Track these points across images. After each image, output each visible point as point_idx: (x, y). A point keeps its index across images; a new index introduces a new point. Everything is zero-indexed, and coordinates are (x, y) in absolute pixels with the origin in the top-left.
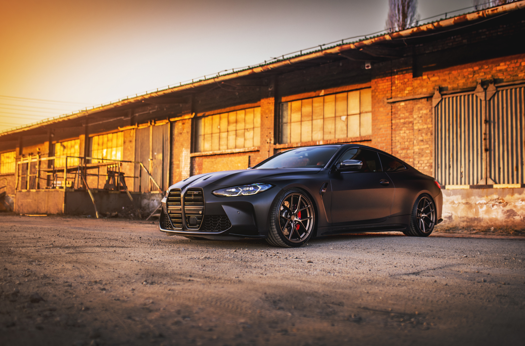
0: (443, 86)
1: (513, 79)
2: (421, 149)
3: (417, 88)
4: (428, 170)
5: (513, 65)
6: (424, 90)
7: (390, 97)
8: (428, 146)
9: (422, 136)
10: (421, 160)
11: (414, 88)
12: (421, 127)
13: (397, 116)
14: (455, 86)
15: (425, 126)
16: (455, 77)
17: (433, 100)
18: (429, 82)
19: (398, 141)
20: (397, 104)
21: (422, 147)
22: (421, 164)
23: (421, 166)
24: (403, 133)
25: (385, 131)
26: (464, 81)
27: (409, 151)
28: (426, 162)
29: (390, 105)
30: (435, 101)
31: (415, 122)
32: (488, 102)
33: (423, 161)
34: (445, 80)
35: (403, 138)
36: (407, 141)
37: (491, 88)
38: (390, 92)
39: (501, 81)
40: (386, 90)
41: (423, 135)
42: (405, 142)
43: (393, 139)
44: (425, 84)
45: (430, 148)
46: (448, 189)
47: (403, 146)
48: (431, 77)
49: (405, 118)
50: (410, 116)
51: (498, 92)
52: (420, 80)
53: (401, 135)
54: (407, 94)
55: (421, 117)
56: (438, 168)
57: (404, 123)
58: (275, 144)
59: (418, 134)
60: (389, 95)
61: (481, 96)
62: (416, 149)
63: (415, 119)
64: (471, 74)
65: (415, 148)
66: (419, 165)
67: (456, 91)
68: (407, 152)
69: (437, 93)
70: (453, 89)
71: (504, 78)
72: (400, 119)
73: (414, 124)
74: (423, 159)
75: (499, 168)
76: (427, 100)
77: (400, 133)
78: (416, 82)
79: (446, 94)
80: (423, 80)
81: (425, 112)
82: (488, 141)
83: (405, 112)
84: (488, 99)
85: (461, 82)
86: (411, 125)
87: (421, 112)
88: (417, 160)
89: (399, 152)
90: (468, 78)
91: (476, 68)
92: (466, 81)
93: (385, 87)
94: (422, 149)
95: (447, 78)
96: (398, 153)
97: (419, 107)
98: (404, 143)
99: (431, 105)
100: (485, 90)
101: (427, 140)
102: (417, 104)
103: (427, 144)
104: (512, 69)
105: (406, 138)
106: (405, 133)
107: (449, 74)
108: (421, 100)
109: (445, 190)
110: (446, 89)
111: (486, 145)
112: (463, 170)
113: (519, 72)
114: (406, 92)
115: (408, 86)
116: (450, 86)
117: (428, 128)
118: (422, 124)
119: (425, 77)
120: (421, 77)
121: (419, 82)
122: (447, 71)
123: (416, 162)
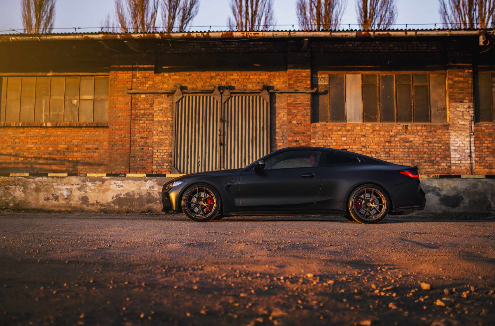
0: (184, 85)
1: (243, 88)
2: (160, 139)
3: (158, 83)
4: (167, 159)
5: (243, 77)
6: (165, 86)
7: (130, 88)
8: (167, 137)
9: (161, 127)
10: (161, 150)
11: (154, 83)
12: (161, 119)
13: (137, 106)
14: (194, 86)
15: (165, 119)
16: (195, 79)
17: (175, 96)
18: (170, 80)
19: (138, 130)
20: (137, 96)
21: (162, 137)
22: (160, 153)
23: (160, 155)
24: (142, 123)
25: (124, 119)
26: (202, 83)
27: (147, 141)
28: (165, 151)
29: (130, 96)
30: (176, 98)
31: (155, 114)
32: (223, 104)
33: (162, 150)
34: (185, 80)
35: (143, 128)
36: (147, 131)
37: (227, 93)
38: (130, 83)
39: (234, 88)
40: (126, 80)
41: (163, 126)
42: (144, 132)
43: (132, 127)
44: (166, 81)
45: (169, 139)
47: (142, 135)
48: (173, 76)
49: (145, 110)
50: (150, 108)
51: (231, 97)
52: (161, 76)
53: (141, 124)
54: (148, 87)
55: (161, 110)
56: (177, 157)
57: (144, 114)
59: (158, 125)
60: (129, 86)
61: (218, 98)
62: (156, 139)
63: (156, 111)
64: (209, 79)
65: (154, 137)
66: (157, 154)
67: (196, 91)
69: (178, 91)
70: (193, 89)
71: (236, 86)
72: (140, 110)
73: (154, 116)
74: (162, 148)
75: (231, 160)
76: (168, 96)
77: (140, 123)
78: (158, 78)
79: (186, 93)
80: (164, 77)
81: (165, 106)
82: (222, 137)
83: (146, 104)
84: (223, 102)
85: (199, 85)
86: (151, 116)
87: (162, 106)
88: (156, 148)
89: (138, 140)
90: (206, 82)
91: (213, 74)
92: (204, 83)
93: (124, 78)
94: (162, 140)
95: (187, 78)
96: (137, 141)
97: (159, 101)
99: (173, 100)
100: (222, 93)
101: (166, 132)
102: (157, 98)
103: (166, 135)
104: (243, 80)
105: (145, 128)
106: (144, 123)
107: (190, 75)
108: (161, 95)
110: (186, 88)
111: (220, 141)
112: (200, 160)
113: (248, 83)
114: (147, 85)
115: (149, 81)
116: (189, 87)
117: (168, 121)
118: (162, 117)
119: (166, 75)
120: (162, 74)
121: (160, 78)
122: (187, 73)
123: (155, 151)
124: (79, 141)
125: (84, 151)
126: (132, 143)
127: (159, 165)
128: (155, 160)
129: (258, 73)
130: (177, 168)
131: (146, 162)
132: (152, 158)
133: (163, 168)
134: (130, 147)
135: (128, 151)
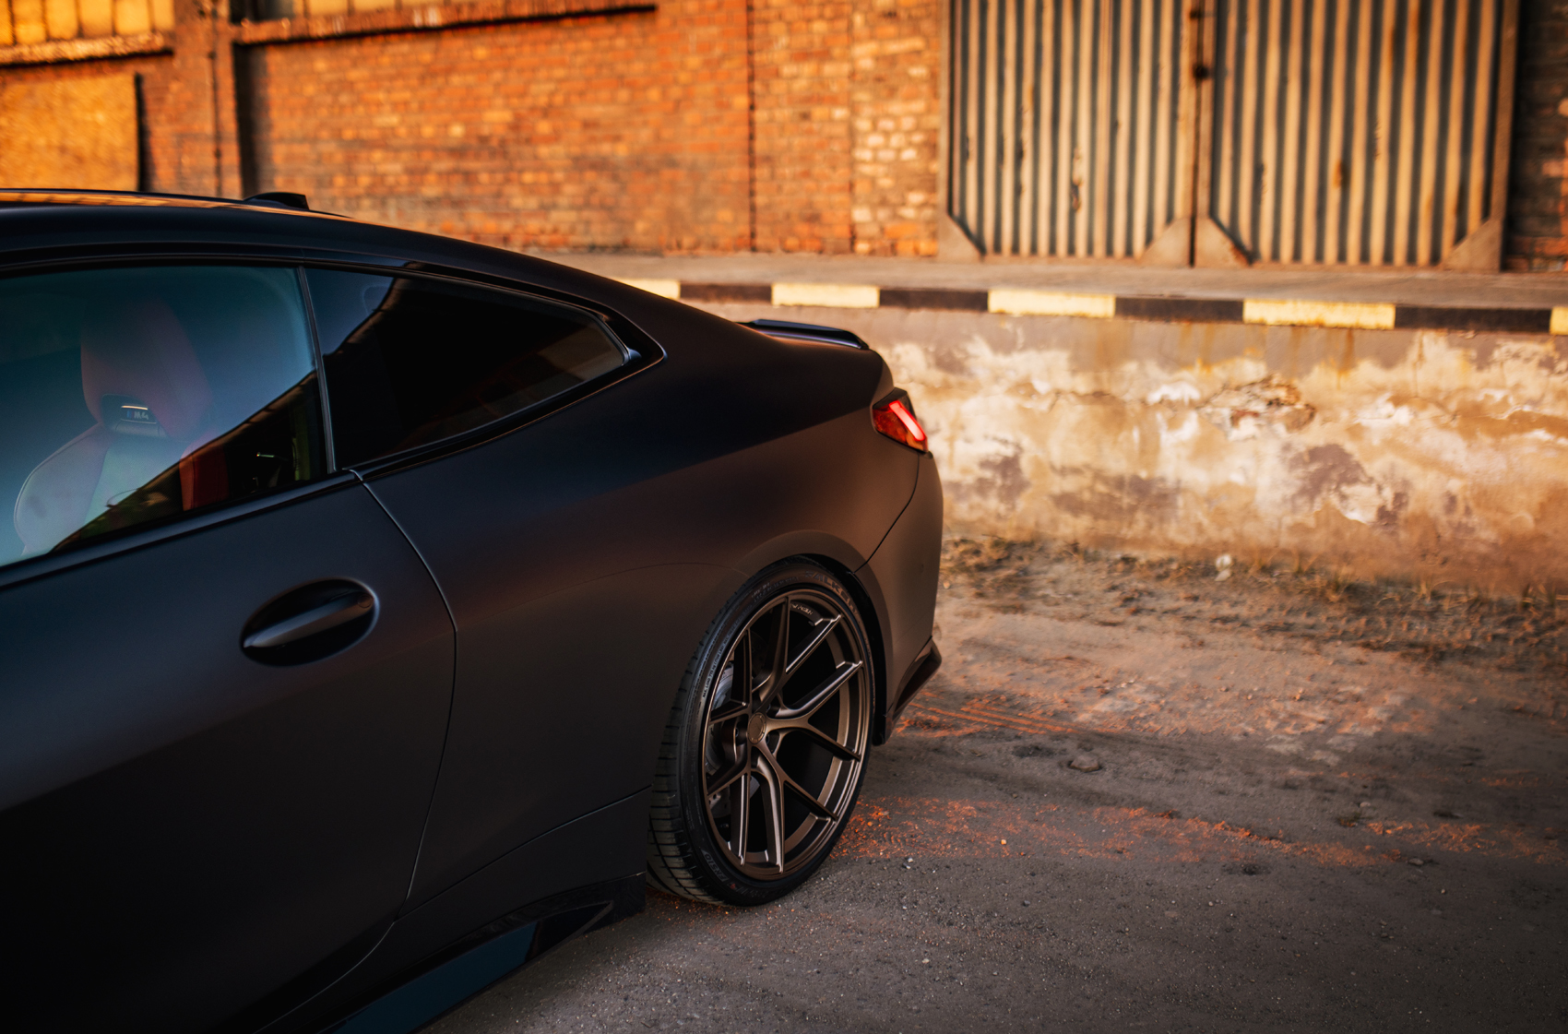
2: (886, 58)
4: (918, 166)
8: (917, 43)
10: (889, 116)
21: (894, 48)
22: (887, 134)
23: (887, 146)
27: (829, 69)
28: (908, 123)
33: (895, 118)
36: (821, 17)
42: (809, 20)
45: (927, 55)
46: (1001, 313)
47: (801, 41)
56: (965, 156)
58: (236, 18)
62: (864, 55)
65: (858, 51)
66: (875, 140)
68: (819, 71)
74: (896, 107)
75: (1258, 170)
82: (1209, 25)
88: (867, 111)
89: (787, 70)
94: (892, 60)
96: (777, 74)
98: (804, 26)
101: (914, 12)
103: (916, 31)
109: (985, 317)
111: (1198, 48)
112: (1082, 170)
123: (863, 124)
124: (551, 86)
125: (575, 134)
126: (758, 87)
127: (883, 203)
128: (864, 177)
130: (962, 223)
131: (825, 185)
132: (853, 164)
133: (902, 218)
134: (752, 107)
135: (743, 131)
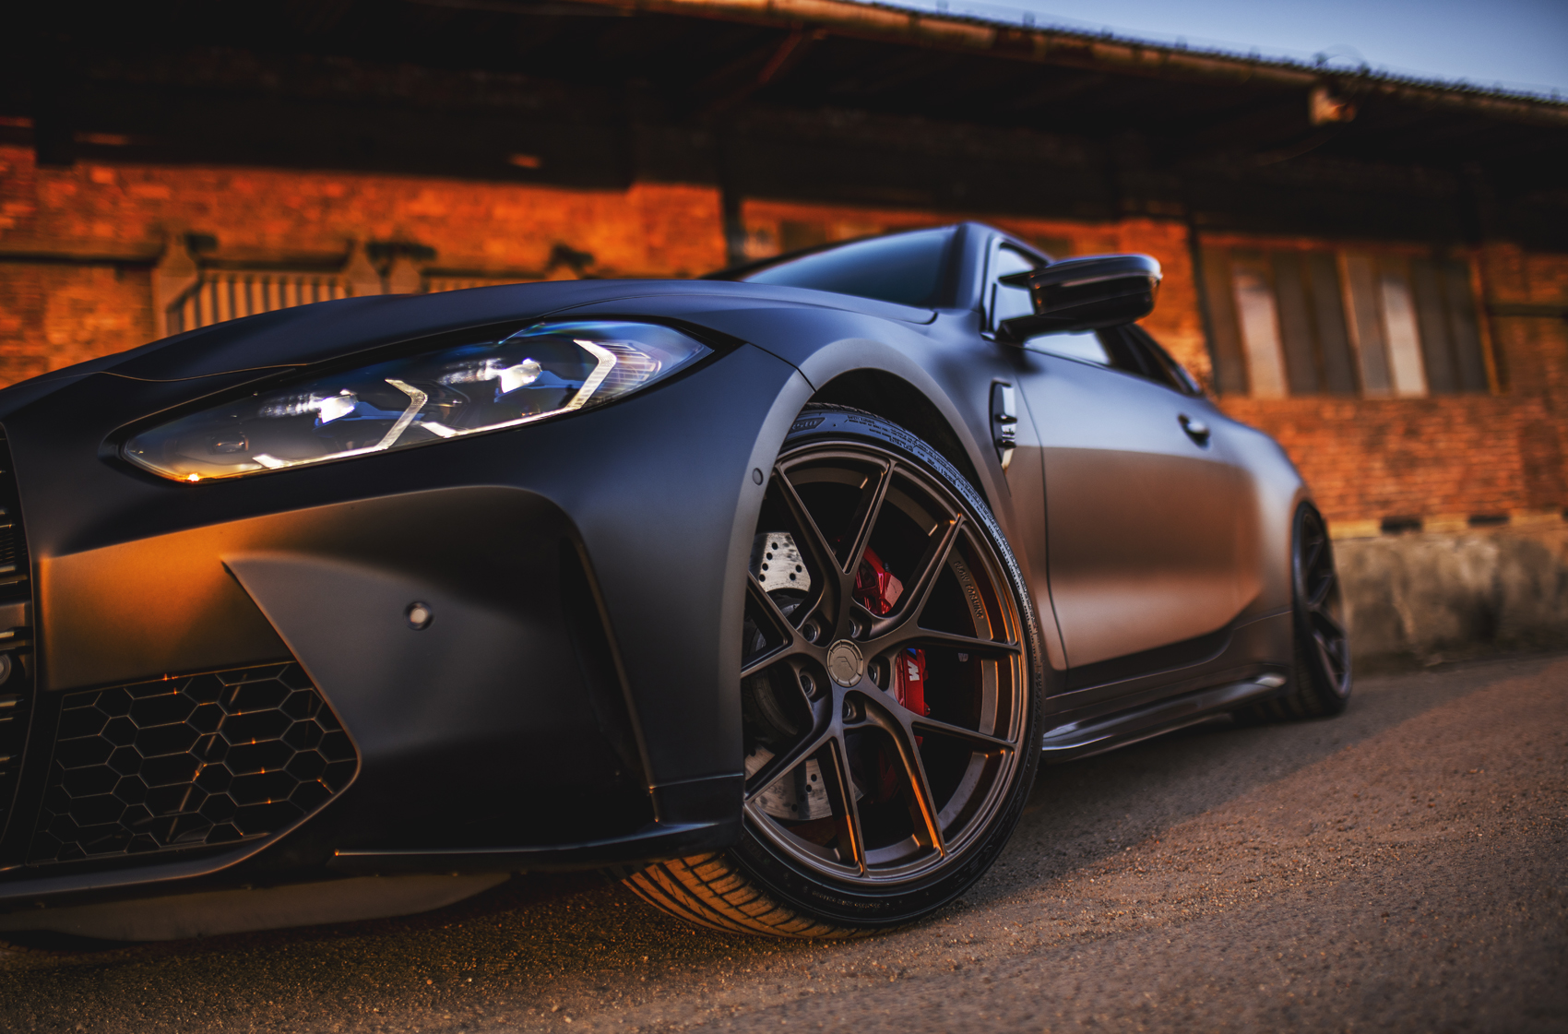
0: (197, 229)
1: (470, 253)
3: (59, 213)
5: (465, 208)
14: (248, 237)
16: (246, 206)
17: (160, 277)
18: (124, 202)
26: (285, 226)
30: (166, 286)
34: (202, 209)
37: (406, 272)
39: (430, 252)
44: (104, 206)
48: (136, 182)
52: (74, 181)
64: (313, 208)
67: (261, 260)
69: (177, 252)
70: (244, 250)
71: (436, 244)
76: (119, 277)
78: (57, 191)
79: (216, 264)
80: (91, 184)
85: (274, 234)
87: (90, 321)
90: (303, 219)
91: (334, 189)
92: (295, 228)
95: (210, 199)
97: (76, 300)
99: (149, 299)
100: (384, 270)
102: (64, 285)
107: (221, 184)
108: (87, 270)
110: (210, 241)
113: (486, 236)
114: (5, 222)
115: (12, 198)
116: (226, 237)
119: (102, 175)
120: (80, 168)
121: (70, 189)
122: (209, 176)
129: (527, 194)
